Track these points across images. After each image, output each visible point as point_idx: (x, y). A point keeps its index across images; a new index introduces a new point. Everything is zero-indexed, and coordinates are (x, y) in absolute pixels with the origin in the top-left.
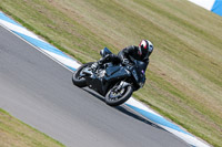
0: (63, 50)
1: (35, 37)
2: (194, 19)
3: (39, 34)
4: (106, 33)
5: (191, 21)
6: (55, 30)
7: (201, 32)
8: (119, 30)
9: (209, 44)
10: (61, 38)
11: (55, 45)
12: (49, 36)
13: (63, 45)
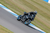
0: (8, 8)
2: (37, 1)
3: (2, 4)
4: (17, 4)
5: (37, 2)
6: (6, 3)
7: (39, 4)
8: (20, 3)
9: (40, 7)
10: (7, 5)
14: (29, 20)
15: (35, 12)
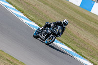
0: (83, 56)
1: (71, 50)
6: (80, 47)
10: (82, 51)
11: (80, 54)
12: (77, 50)
13: (83, 54)
14: (52, 35)
15: (64, 21)
